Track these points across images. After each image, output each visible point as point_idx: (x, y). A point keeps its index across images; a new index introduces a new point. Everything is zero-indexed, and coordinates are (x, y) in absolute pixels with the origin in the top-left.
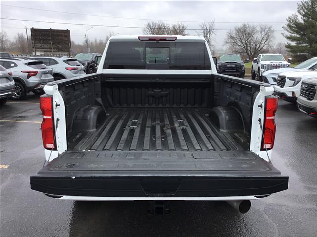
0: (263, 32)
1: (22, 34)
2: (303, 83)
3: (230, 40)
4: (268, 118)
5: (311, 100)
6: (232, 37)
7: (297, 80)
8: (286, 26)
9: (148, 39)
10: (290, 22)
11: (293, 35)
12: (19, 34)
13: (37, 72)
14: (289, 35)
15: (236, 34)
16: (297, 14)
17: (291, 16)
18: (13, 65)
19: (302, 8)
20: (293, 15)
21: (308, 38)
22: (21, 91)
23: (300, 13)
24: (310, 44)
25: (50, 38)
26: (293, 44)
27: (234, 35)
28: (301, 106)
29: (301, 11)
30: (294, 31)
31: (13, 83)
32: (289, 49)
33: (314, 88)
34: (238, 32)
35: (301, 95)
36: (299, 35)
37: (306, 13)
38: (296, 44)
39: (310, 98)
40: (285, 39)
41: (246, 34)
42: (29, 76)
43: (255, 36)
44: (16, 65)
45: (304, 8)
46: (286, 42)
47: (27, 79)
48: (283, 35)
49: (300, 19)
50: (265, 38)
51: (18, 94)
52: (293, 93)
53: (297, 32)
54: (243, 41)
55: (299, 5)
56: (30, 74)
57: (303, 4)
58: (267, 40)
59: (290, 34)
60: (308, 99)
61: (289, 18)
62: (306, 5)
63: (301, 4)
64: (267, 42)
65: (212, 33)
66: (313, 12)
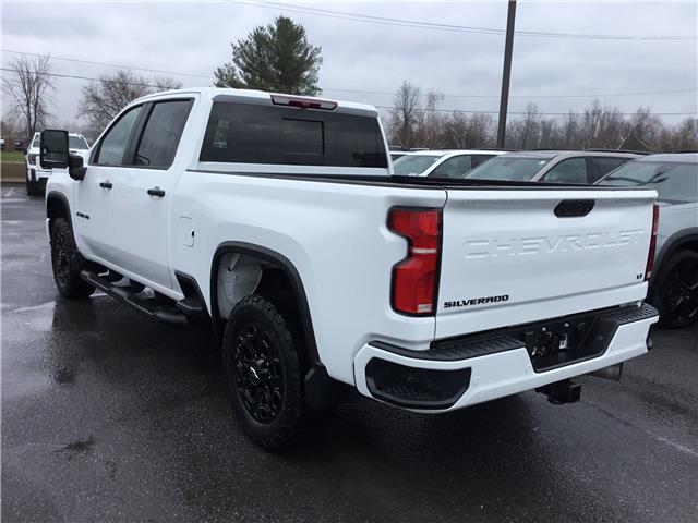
3: (91, 106)
6: (96, 99)
9: (287, 102)
10: (222, 80)
15: (106, 93)
16: (234, 65)
17: (222, 67)
19: (242, 54)
20: (226, 66)
23: (238, 63)
27: (100, 95)
29: (241, 61)
34: (109, 89)
37: (249, 65)
45: (244, 54)
49: (239, 76)
55: (235, 48)
57: (242, 46)
61: (220, 70)
62: (248, 50)
63: (238, 46)
65: (44, 85)
66: (262, 64)
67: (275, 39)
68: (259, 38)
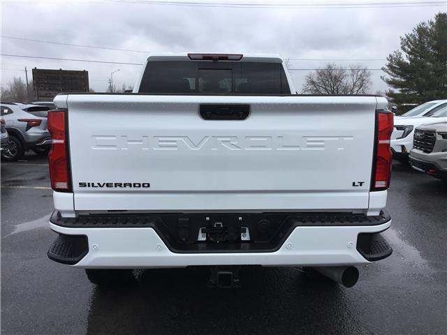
0: (355, 76)
1: (20, 79)
2: (417, 130)
3: (310, 87)
4: (381, 142)
5: (429, 152)
6: (313, 83)
7: (407, 129)
8: (387, 68)
9: (201, 57)
10: (392, 62)
11: (397, 79)
12: (15, 79)
13: (41, 120)
14: (390, 79)
15: (319, 79)
16: (401, 51)
17: (392, 53)
18: (6, 111)
19: (407, 43)
20: (395, 52)
21: (417, 82)
22: (18, 148)
23: (404, 49)
24: (420, 92)
25: (60, 82)
26: (397, 91)
27: (315, 80)
28: (415, 162)
29: (406, 47)
30: (398, 74)
31: (6, 135)
32: (391, 99)
33: (433, 135)
34: (321, 76)
35: (414, 148)
36: (405, 78)
37: (412, 50)
38: (400, 91)
39: (428, 149)
40: (386, 84)
41: (331, 78)
42: (29, 127)
43: (344, 81)
44: (10, 112)
45: (409, 43)
46: (387, 88)
47: (27, 130)
48: (383, 79)
49: (405, 58)
50: (358, 83)
51: (13, 152)
52: (403, 147)
53: (402, 76)
54: (329, 88)
55: (402, 39)
56: (31, 124)
57: (408, 38)
58: (362, 86)
59: (392, 77)
60: (425, 151)
61: (390, 56)
62: (412, 40)
63: (405, 37)
64: (361, 89)
66: (422, 48)
67: (434, 29)
68: (421, 30)
